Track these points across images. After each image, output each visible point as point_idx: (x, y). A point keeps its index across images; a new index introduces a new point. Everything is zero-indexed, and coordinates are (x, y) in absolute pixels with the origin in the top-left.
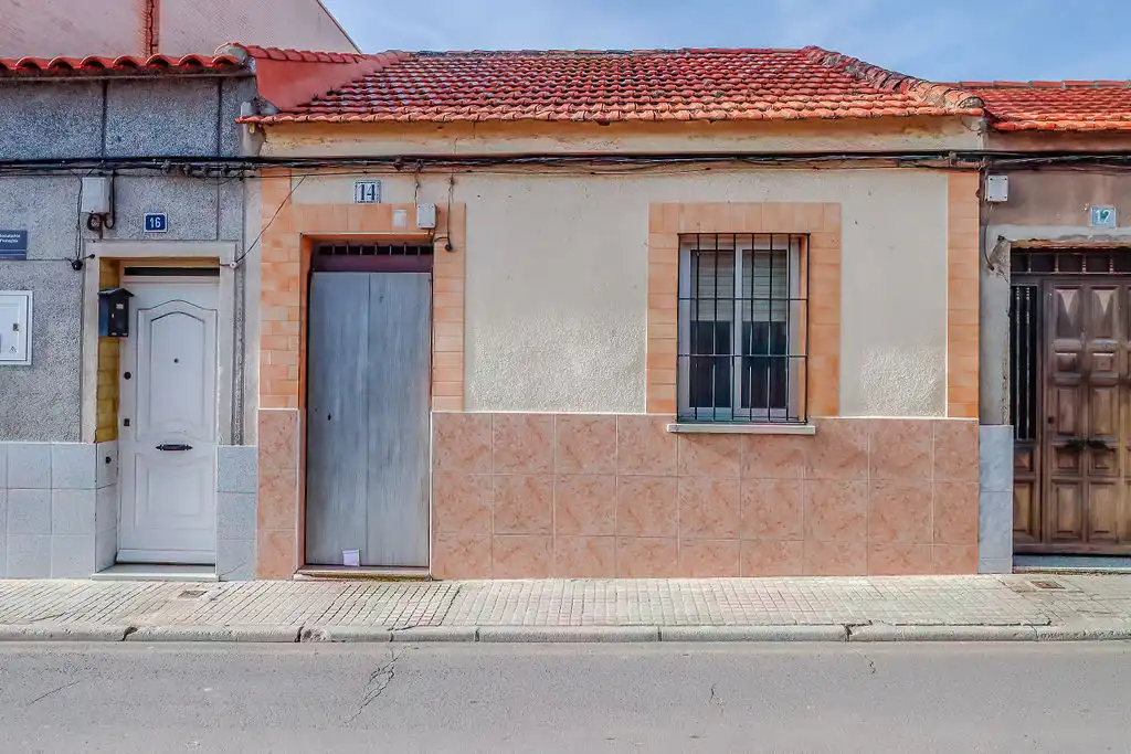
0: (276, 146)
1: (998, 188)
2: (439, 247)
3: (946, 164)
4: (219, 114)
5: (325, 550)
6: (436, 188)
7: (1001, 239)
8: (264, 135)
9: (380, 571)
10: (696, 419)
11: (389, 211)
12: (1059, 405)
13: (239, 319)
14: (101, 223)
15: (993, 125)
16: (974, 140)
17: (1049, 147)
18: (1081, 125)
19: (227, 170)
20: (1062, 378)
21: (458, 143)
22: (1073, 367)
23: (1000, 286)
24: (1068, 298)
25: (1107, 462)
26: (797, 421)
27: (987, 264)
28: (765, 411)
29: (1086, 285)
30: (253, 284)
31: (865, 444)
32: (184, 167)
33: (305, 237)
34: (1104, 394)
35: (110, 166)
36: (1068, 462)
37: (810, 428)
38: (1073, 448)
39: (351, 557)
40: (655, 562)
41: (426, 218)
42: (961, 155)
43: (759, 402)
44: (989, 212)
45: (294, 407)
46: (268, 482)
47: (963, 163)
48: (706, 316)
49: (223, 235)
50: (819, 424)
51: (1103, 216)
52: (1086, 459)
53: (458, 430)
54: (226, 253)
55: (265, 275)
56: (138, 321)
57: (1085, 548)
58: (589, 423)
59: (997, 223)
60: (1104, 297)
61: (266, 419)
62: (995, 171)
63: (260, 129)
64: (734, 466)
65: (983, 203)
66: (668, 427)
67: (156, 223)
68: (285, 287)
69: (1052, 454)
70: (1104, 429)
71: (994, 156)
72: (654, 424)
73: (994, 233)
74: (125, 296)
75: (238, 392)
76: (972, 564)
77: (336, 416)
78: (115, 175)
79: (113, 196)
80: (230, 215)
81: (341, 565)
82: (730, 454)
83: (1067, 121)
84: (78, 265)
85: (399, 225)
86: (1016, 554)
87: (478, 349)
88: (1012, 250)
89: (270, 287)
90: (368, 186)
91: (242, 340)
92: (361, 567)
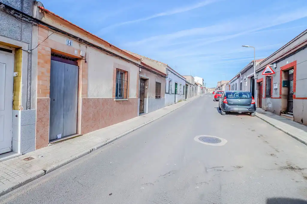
0: (47, 20)
2: (83, 60)
7: (140, 76)
8: (44, 14)
11: (74, 49)
16: (140, 63)
19: (30, 20)
21: (90, 40)
23: (140, 82)
24: (142, 84)
26: (124, 98)
27: (139, 79)
28: (120, 97)
30: (35, 59)
31: (131, 101)
33: (52, 50)
37: (127, 99)
39: (59, 136)
45: (48, 97)
46: (40, 120)
47: (139, 66)
49: (23, 40)
53: (86, 102)
54: (25, 46)
55: (39, 58)
58: (106, 99)
59: (140, 74)
61: (39, 101)
62: (141, 68)
64: (121, 106)
65: (139, 71)
66: (115, 100)
68: (46, 62)
72: (113, 99)
75: (29, 93)
77: (56, 100)
80: (26, 34)
81: (57, 139)
82: (120, 104)
85: (76, 54)
86: (139, 113)
87: (90, 85)
89: (42, 61)
90: (69, 42)
91: (30, 76)
92: (62, 138)
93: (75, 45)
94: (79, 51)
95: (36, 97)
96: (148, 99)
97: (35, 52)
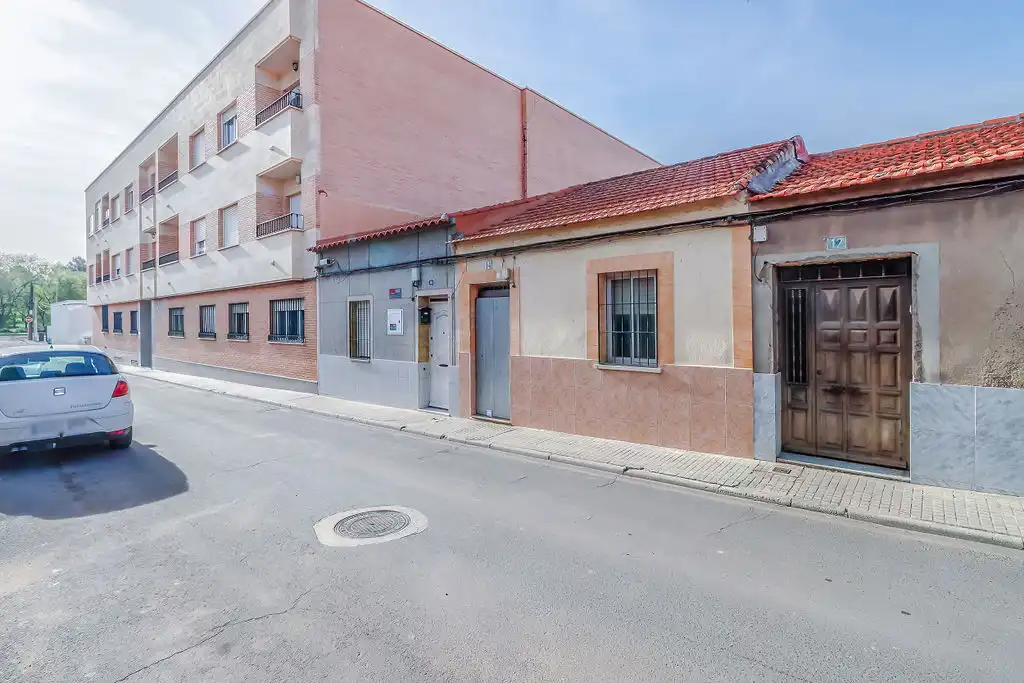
0: (460, 251)
1: (761, 234)
2: (511, 285)
3: (725, 224)
5: (482, 409)
6: (509, 261)
7: (766, 263)
8: (456, 247)
9: (497, 419)
11: (495, 273)
12: (825, 363)
13: (454, 317)
14: (418, 284)
15: (754, 199)
16: (742, 208)
17: (791, 205)
19: (449, 261)
20: (826, 346)
22: (834, 339)
25: (862, 402)
27: (757, 279)
29: (844, 286)
30: (457, 304)
31: (686, 379)
32: (438, 262)
33: (471, 285)
35: (420, 263)
37: (658, 370)
38: (836, 391)
39: (489, 413)
41: (505, 275)
42: (734, 217)
44: (756, 248)
45: (469, 352)
46: (462, 381)
47: (737, 222)
48: (619, 312)
49: (448, 286)
50: (663, 368)
51: (837, 243)
52: (845, 398)
53: (518, 363)
54: (450, 292)
55: (460, 300)
56: (434, 318)
57: (844, 455)
58: (564, 363)
59: (763, 253)
60: (857, 294)
61: (461, 356)
63: (455, 245)
65: (753, 243)
66: (596, 366)
67: (432, 283)
68: (466, 305)
69: (820, 392)
70: (859, 379)
71: (754, 215)
72: (590, 364)
73: (760, 260)
74: (428, 310)
75: (454, 346)
76: (750, 452)
77: (484, 355)
78: (421, 266)
79: (421, 274)
81: (486, 416)
84: (413, 299)
85: (498, 278)
87: (525, 329)
90: (488, 264)
91: (455, 326)
92: (493, 417)
93: (497, 262)
94: (502, 272)
95: (458, 352)
97: (457, 295)
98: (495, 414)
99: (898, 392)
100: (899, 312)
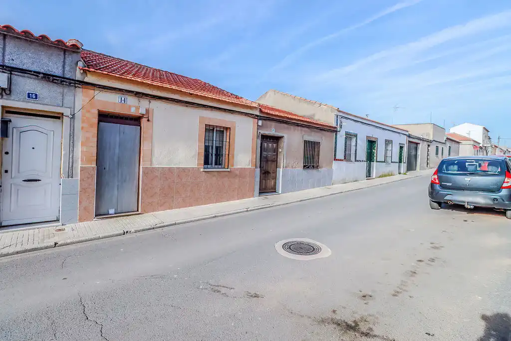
0: (89, 79)
1: (260, 123)
2: (144, 119)
3: (253, 117)
4: (64, 62)
5: (104, 210)
6: (145, 103)
7: (260, 133)
8: (87, 74)
9: (119, 214)
10: (207, 168)
11: (130, 107)
12: (263, 165)
13: (72, 135)
14: (3, 92)
15: (261, 111)
16: (258, 113)
18: (274, 113)
19: (70, 83)
20: (264, 159)
21: (154, 91)
22: (266, 158)
23: (259, 142)
24: (266, 144)
25: (269, 175)
26: (224, 168)
27: (258, 137)
28: (217, 166)
29: (268, 142)
30: (78, 124)
31: (238, 172)
32: (48, 78)
33: (99, 111)
34: (269, 163)
35: (9, 70)
36: (264, 175)
37: (229, 170)
38: (265, 173)
39: (112, 211)
40: (197, 202)
41: (142, 111)
42: (255, 115)
43: (216, 164)
44: (259, 127)
45: (94, 165)
46: (83, 190)
47: (256, 117)
49: (65, 105)
50: (230, 169)
51: (273, 130)
52: (267, 175)
53: (149, 171)
54: (67, 112)
55: (83, 122)
56: (13, 132)
57: (266, 191)
58: (184, 169)
60: (270, 145)
61: (82, 169)
62: (260, 119)
63: (85, 72)
64: (214, 178)
65: (258, 125)
66: (202, 170)
67: (33, 96)
68: (91, 126)
69: (262, 173)
70: (269, 169)
71: (261, 117)
72: (199, 169)
73: (259, 131)
75: (71, 160)
76: (253, 196)
77: (107, 169)
78: (11, 74)
79: (10, 82)
80: (68, 99)
81: (108, 214)
82: (214, 176)
83: (271, 112)
85: (133, 112)
86: (259, 193)
88: (262, 135)
89: (85, 125)
90: (123, 99)
91: (73, 142)
92: (115, 213)
93: (132, 101)
94: (138, 108)
95: (79, 165)
96: (281, 170)
97: (78, 115)
98: (119, 210)
99: (275, 172)
100: (276, 151)
